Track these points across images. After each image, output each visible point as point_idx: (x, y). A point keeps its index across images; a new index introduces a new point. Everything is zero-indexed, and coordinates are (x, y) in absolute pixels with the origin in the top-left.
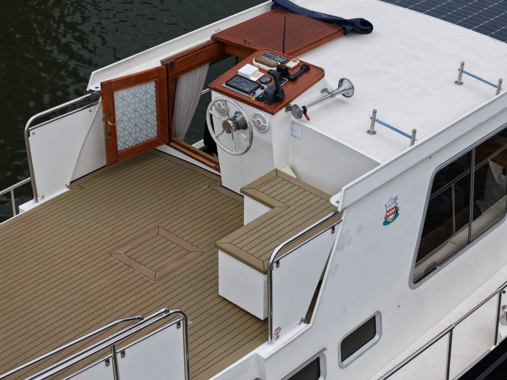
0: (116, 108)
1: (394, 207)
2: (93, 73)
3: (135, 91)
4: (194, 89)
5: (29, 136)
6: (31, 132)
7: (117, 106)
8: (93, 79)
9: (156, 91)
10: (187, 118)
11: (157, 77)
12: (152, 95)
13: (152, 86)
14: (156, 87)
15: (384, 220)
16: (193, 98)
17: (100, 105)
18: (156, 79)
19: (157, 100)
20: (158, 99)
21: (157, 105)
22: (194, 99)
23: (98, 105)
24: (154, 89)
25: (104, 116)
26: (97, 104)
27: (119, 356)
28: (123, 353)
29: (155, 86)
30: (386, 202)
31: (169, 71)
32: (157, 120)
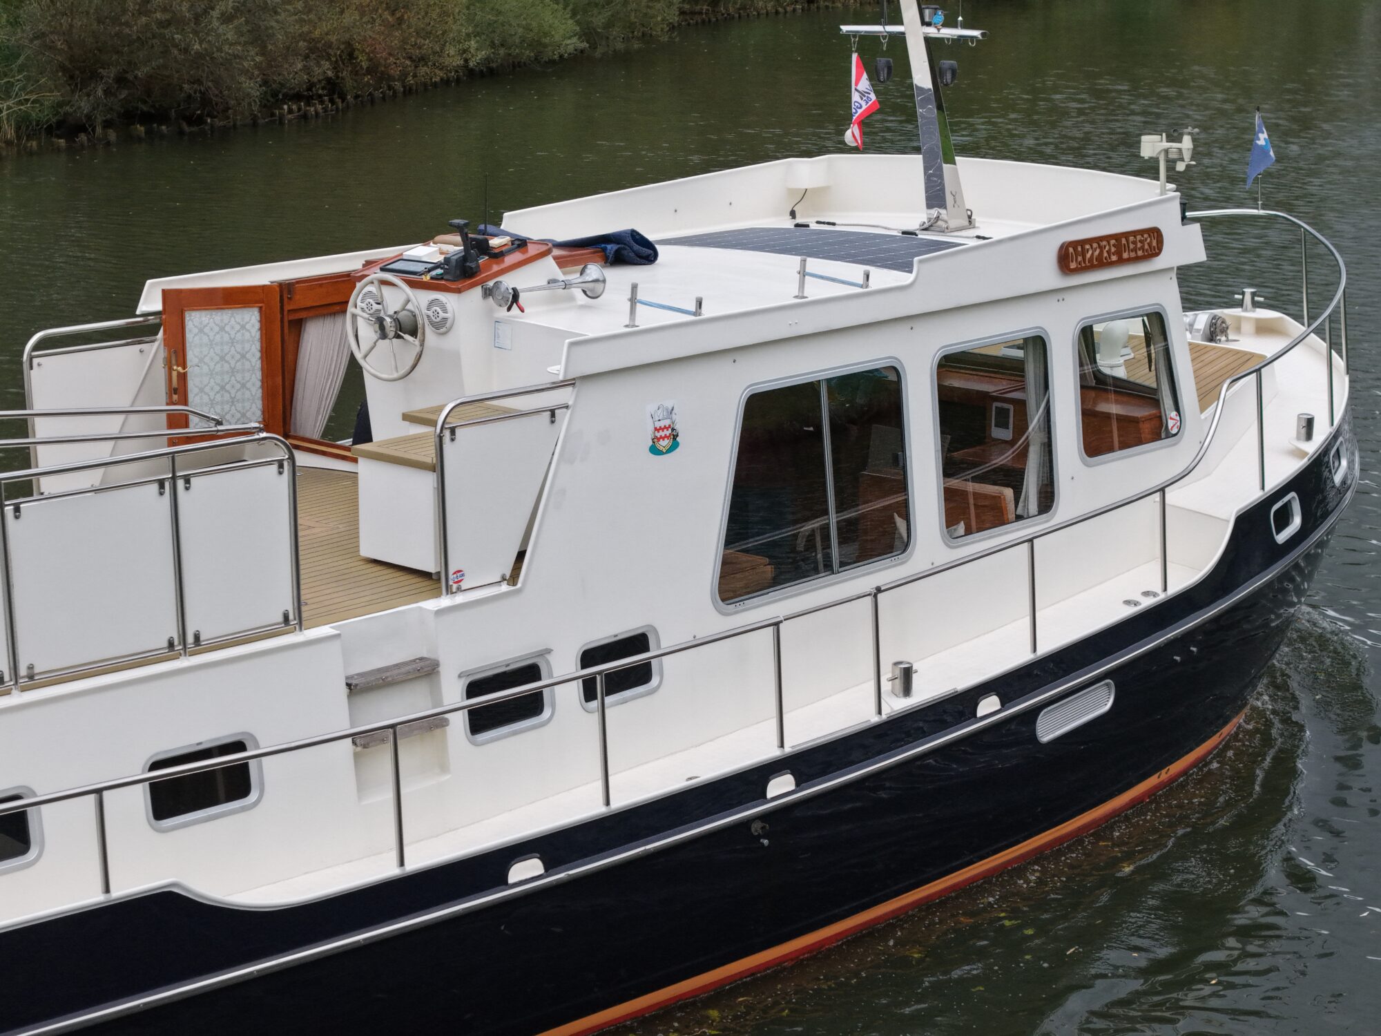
0: (188, 345)
1: (670, 426)
2: (149, 282)
3: (222, 320)
4: (332, 358)
5: (31, 368)
6: (35, 361)
7: (191, 340)
8: (146, 296)
9: (261, 329)
10: (318, 412)
11: (263, 302)
12: (253, 335)
13: (253, 317)
14: (261, 321)
15: (651, 443)
16: (329, 375)
17: (160, 345)
18: (260, 305)
19: (262, 347)
20: (264, 345)
21: (261, 358)
22: (331, 377)
23: (156, 344)
24: (257, 325)
25: (166, 354)
26: (153, 341)
27: (181, 484)
28: (187, 480)
29: (258, 318)
30: (651, 408)
31: (286, 300)
32: (262, 387)
